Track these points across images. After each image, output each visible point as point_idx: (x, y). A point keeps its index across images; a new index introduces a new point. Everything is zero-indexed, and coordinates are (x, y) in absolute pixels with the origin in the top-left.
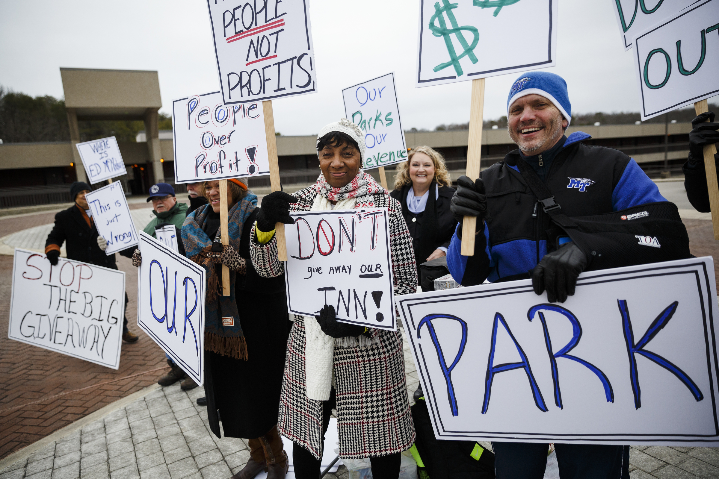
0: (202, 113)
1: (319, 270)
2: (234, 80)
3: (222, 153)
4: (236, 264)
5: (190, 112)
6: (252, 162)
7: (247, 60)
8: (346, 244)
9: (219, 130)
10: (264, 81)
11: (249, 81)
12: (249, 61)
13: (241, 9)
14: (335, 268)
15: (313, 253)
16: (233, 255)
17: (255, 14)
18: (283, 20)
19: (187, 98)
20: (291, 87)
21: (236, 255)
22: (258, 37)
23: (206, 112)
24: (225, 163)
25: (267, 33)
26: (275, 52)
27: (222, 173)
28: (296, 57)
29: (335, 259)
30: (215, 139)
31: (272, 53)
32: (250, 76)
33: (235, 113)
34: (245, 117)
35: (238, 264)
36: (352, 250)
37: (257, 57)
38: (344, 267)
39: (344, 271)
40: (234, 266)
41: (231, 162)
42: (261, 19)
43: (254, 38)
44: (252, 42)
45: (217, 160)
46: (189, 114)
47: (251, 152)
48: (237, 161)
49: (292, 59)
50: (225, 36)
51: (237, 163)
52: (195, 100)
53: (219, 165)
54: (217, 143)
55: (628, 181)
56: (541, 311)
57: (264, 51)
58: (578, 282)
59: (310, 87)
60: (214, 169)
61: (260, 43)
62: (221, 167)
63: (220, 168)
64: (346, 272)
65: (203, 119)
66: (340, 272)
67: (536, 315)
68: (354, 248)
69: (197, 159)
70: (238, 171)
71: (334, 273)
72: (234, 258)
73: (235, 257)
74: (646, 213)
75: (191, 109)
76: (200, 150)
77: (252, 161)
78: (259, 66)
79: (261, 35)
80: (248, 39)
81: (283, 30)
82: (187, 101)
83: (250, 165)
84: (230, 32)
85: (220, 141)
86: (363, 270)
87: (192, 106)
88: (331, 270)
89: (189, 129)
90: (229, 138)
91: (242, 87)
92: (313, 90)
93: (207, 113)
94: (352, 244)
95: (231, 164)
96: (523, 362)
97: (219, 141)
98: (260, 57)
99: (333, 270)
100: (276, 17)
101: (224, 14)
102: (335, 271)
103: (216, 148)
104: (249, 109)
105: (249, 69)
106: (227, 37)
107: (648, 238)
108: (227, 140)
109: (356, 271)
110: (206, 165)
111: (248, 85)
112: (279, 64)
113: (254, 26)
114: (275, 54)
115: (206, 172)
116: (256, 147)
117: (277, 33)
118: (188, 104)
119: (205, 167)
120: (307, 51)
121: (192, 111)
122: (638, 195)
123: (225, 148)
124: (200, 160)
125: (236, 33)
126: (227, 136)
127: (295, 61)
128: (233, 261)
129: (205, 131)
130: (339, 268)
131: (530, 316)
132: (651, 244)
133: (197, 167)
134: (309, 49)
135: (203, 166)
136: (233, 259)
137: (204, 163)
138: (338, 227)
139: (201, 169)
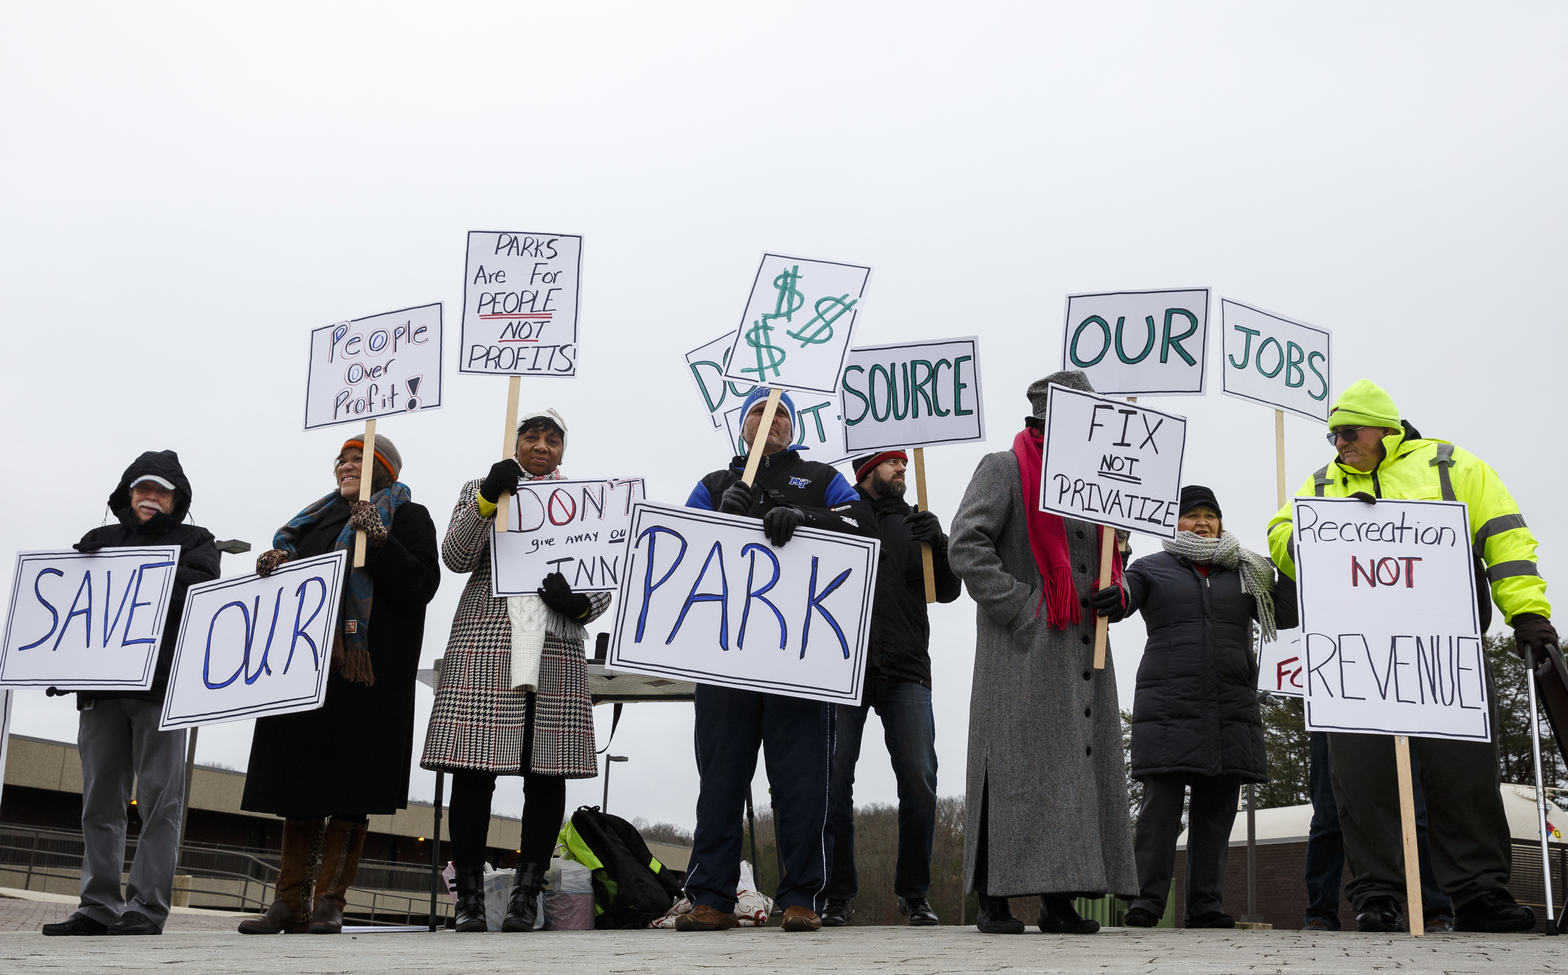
0: (352, 341)
1: (550, 541)
2: (479, 352)
3: (374, 387)
4: (374, 528)
5: (335, 341)
6: (412, 395)
7: (501, 338)
8: (591, 511)
9: (371, 360)
10: (516, 359)
11: (499, 356)
12: (503, 339)
13: (505, 295)
14: (575, 537)
15: (543, 522)
16: (373, 515)
17: (520, 303)
18: (551, 314)
19: (334, 325)
20: (549, 369)
21: (377, 517)
22: (520, 322)
23: (358, 339)
24: (377, 400)
25: (531, 321)
26: (537, 337)
27: (371, 411)
28: (559, 346)
29: (576, 528)
30: (366, 371)
31: (533, 337)
32: (501, 352)
33: (396, 338)
34: (409, 342)
35: (377, 530)
36: (600, 517)
37: (514, 337)
38: (587, 534)
39: (588, 539)
40: (372, 531)
41: (384, 398)
42: (526, 309)
43: (515, 322)
44: (511, 324)
45: (365, 396)
46: (334, 344)
47: (413, 384)
48: (393, 395)
49: (555, 347)
50: (478, 312)
51: (392, 398)
52: (345, 327)
53: (367, 402)
54: (369, 375)
55: (837, 485)
56: (753, 549)
57: (524, 334)
58: (795, 533)
59: (571, 372)
60: (360, 407)
61: (520, 327)
62: (371, 404)
63: (369, 406)
64: (590, 540)
65: (352, 348)
66: (581, 540)
67: (749, 552)
68: (603, 515)
69: (337, 398)
70: (393, 407)
71: (572, 542)
72: (374, 519)
73: (376, 518)
74: (849, 507)
75: (337, 338)
76: (344, 386)
77: (414, 394)
78: (515, 346)
79: (523, 321)
80: (508, 321)
81: (549, 322)
82: (332, 329)
83: (411, 399)
84: (487, 310)
85: (373, 372)
86: (614, 535)
87: (339, 334)
88: (568, 540)
89: (331, 362)
90: (386, 369)
91: (488, 360)
92: (573, 375)
93: (359, 341)
94: (600, 511)
95: (384, 400)
96: (723, 596)
97: (371, 373)
98: (517, 337)
99: (572, 539)
100: (544, 310)
101: (482, 295)
102: (574, 541)
103: (367, 382)
104: (416, 333)
105: (502, 345)
106: (480, 314)
107: (850, 519)
108: (382, 372)
109: (605, 537)
110: (350, 404)
111: (497, 360)
112: (539, 348)
113: (516, 312)
114: (536, 339)
115: (348, 412)
116: (420, 377)
117: (543, 323)
118: (334, 333)
119: (348, 406)
120: (572, 343)
121: (338, 340)
122: (844, 494)
123: (378, 381)
124: (342, 398)
125: (493, 313)
126: (383, 366)
127: (558, 349)
128: (372, 523)
129: (352, 364)
130: (580, 537)
131: (743, 553)
132: (851, 523)
133: (337, 407)
134: (575, 342)
135: (345, 405)
136: (372, 520)
137: (348, 402)
138: (582, 496)
139: (342, 409)
